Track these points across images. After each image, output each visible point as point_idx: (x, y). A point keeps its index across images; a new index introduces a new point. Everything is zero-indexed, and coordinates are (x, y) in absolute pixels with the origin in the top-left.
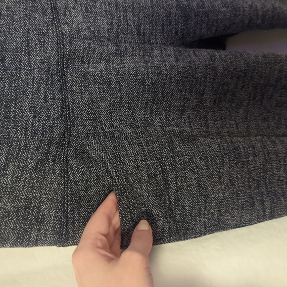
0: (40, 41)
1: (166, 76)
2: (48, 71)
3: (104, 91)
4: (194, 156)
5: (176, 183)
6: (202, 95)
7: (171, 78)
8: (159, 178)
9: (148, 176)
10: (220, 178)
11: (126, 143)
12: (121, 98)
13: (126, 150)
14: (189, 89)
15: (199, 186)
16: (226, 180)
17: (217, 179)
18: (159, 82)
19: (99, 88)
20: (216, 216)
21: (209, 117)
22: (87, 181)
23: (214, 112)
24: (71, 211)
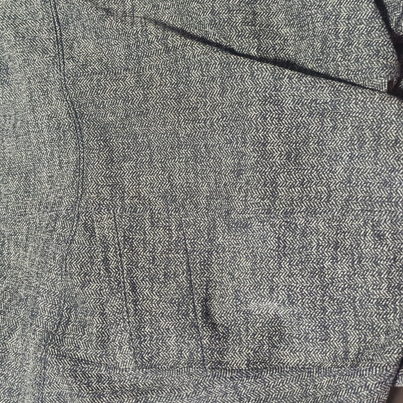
0: (42, 91)
1: (205, 123)
2: (59, 128)
3: (128, 148)
4: (239, 253)
5: (207, 289)
6: (264, 145)
7: (212, 124)
8: (182, 278)
9: (165, 274)
10: (272, 290)
11: (148, 224)
12: (151, 156)
13: (145, 233)
14: (242, 137)
15: (237, 298)
16: (282, 296)
17: (266, 292)
18: (196, 132)
19: (123, 144)
20: (266, 347)
21: (280, 181)
22: (86, 274)
23: (289, 173)
24: (67, 309)
